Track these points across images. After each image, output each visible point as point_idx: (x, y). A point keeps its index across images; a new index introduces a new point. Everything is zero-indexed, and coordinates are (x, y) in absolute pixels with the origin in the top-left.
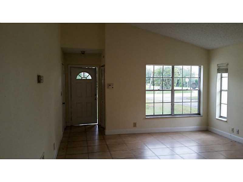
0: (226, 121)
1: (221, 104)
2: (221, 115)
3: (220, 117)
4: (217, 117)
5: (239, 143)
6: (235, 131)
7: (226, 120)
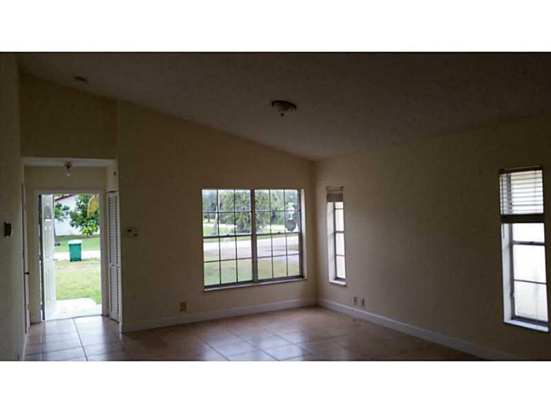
0: (345, 286)
1: (335, 255)
2: (338, 276)
3: (337, 278)
4: (331, 280)
5: (365, 321)
6: (359, 302)
7: (344, 283)
